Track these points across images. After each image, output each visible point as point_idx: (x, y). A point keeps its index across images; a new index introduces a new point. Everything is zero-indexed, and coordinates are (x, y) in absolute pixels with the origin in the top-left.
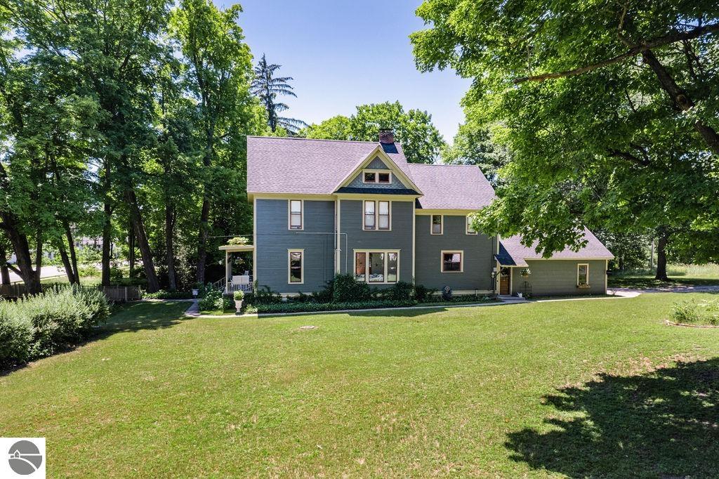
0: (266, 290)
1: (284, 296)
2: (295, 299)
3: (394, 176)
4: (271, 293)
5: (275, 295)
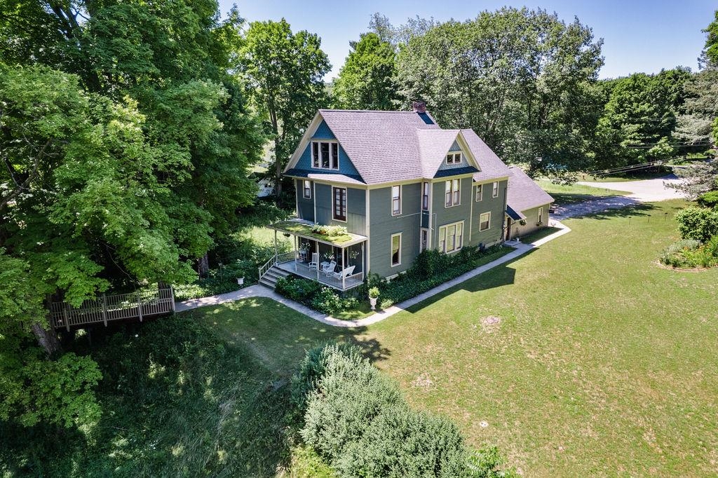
0: (376, 278)
1: (388, 279)
2: (395, 279)
3: (463, 156)
4: (380, 279)
5: (382, 281)
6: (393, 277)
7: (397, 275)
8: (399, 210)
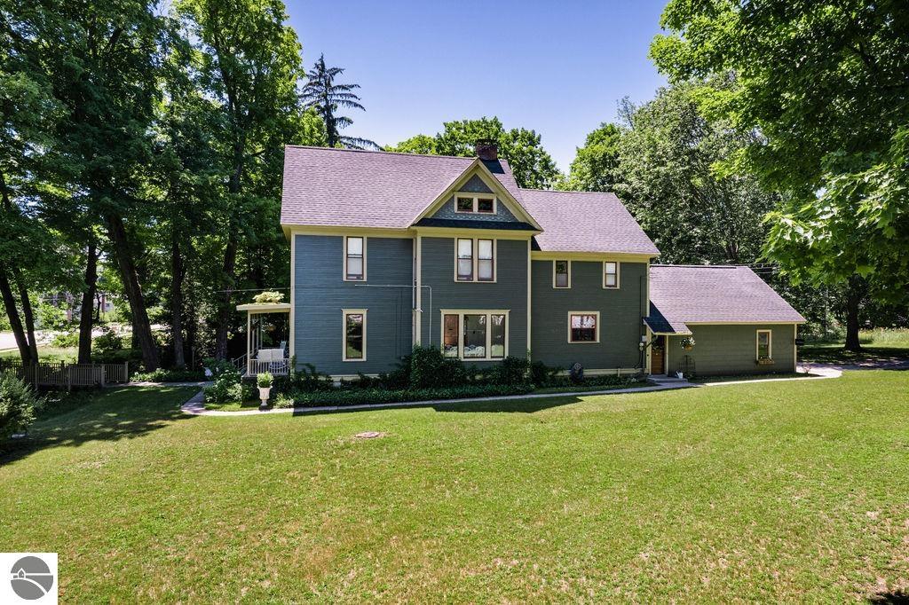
0: (309, 371)
1: (336, 379)
2: (354, 383)
3: (499, 203)
4: (316, 375)
5: (322, 378)
6: (349, 378)
7: (356, 377)
8: (363, 275)
